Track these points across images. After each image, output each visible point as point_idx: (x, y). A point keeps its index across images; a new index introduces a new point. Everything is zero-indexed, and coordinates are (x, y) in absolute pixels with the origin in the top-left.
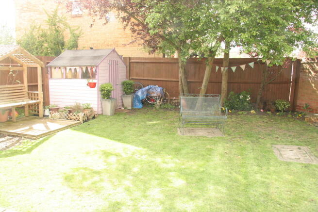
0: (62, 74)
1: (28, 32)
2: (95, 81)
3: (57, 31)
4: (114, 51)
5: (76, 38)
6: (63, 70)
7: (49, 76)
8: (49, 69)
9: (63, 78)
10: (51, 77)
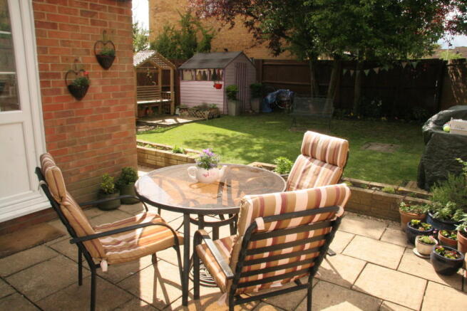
0: (193, 76)
1: (162, 33)
2: (220, 83)
3: (190, 32)
4: (242, 53)
5: (209, 39)
6: (193, 73)
7: (181, 78)
8: (181, 72)
9: (192, 80)
10: (182, 79)
